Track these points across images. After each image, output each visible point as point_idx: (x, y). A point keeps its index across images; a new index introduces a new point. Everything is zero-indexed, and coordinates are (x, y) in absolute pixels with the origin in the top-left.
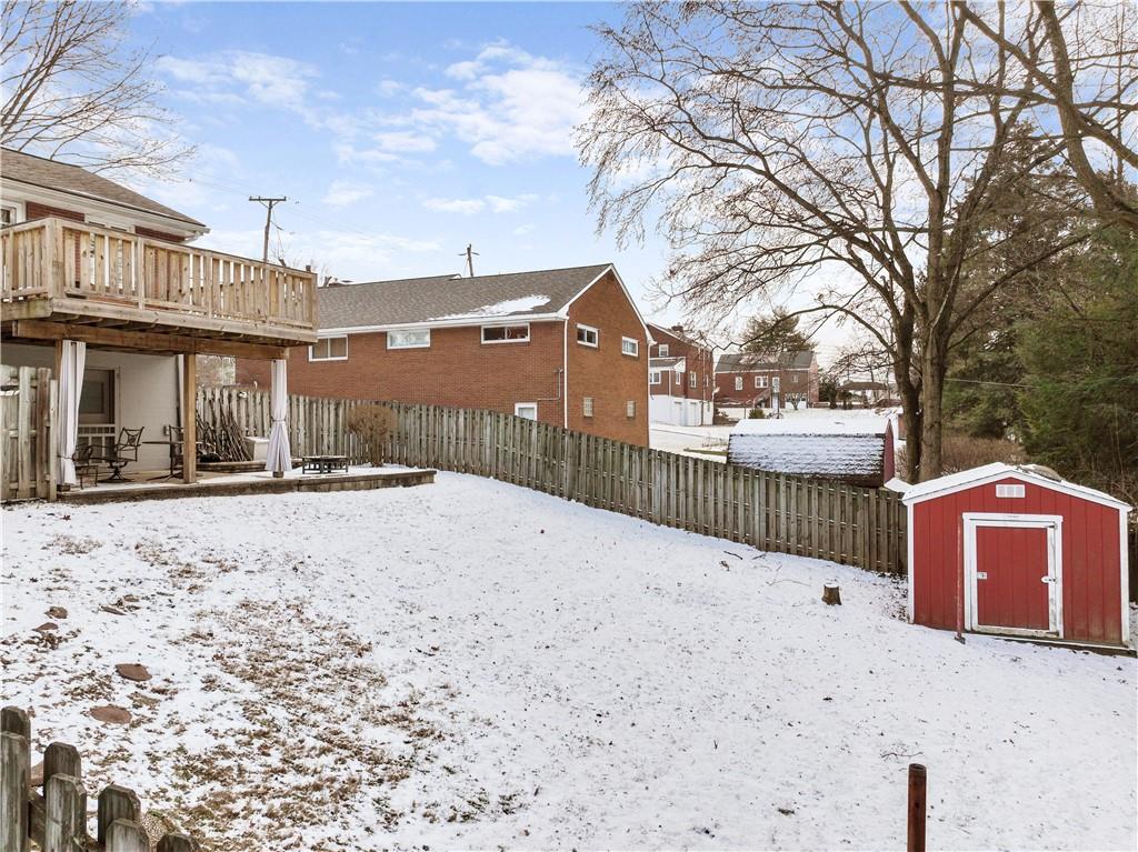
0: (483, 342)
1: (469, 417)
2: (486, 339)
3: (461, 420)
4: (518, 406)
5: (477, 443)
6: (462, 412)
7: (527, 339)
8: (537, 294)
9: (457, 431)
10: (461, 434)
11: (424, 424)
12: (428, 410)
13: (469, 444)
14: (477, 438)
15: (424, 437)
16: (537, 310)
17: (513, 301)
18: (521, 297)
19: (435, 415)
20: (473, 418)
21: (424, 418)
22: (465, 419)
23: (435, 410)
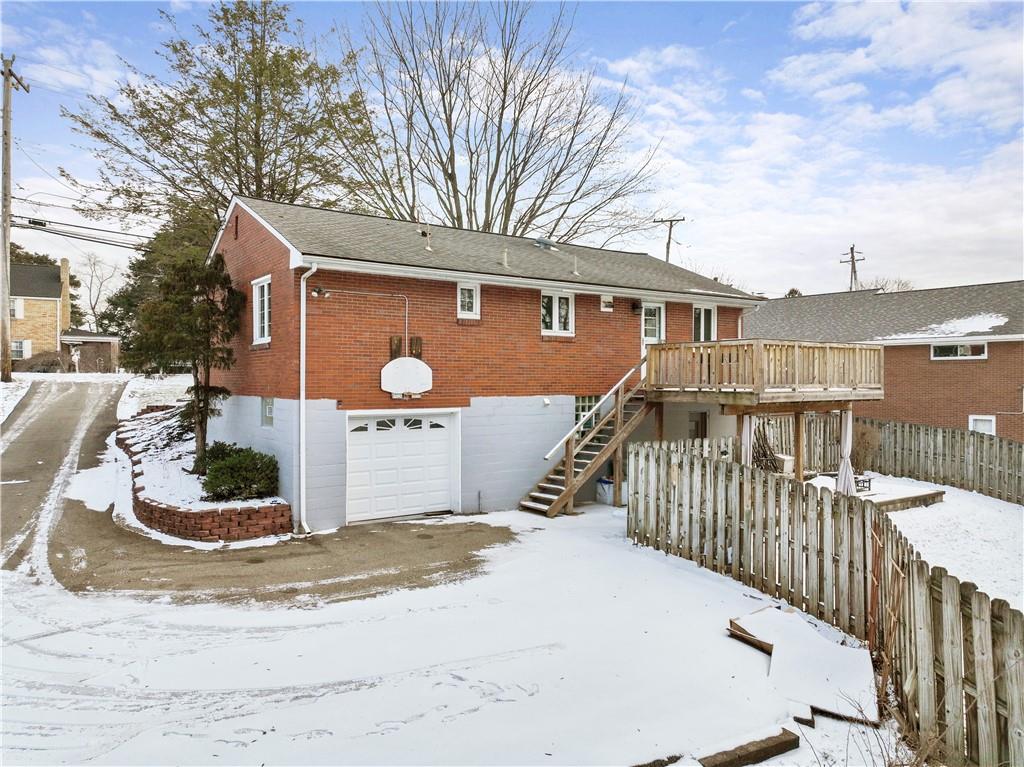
0: (933, 358)
1: (949, 436)
2: (935, 356)
3: (940, 438)
4: (971, 418)
5: (957, 459)
6: (940, 431)
7: (984, 356)
8: (987, 311)
9: (935, 446)
10: (940, 450)
11: (899, 439)
12: (903, 427)
13: (948, 459)
14: (957, 455)
15: (898, 450)
16: (996, 330)
17: (962, 321)
18: (970, 315)
19: (910, 432)
20: (953, 437)
21: (899, 433)
22: (944, 437)
23: (910, 427)
